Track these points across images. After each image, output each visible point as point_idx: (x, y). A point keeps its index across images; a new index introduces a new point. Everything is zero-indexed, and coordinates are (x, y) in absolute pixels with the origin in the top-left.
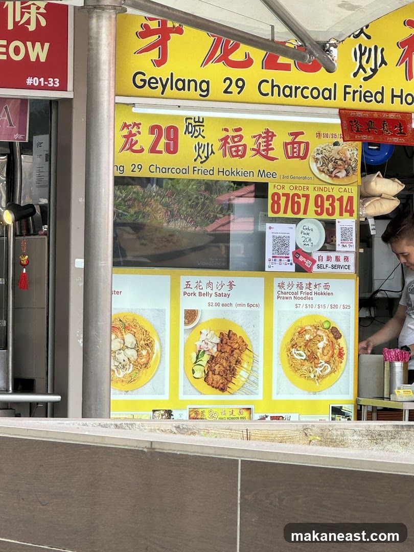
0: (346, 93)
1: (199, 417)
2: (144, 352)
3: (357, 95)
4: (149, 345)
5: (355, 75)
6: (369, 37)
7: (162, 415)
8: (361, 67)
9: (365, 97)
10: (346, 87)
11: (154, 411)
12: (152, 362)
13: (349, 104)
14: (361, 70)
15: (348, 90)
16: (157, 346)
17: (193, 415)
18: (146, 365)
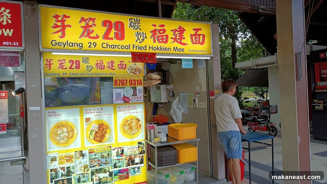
0: (133, 47)
1: (93, 151)
2: (71, 133)
3: (137, 48)
4: (73, 131)
5: (136, 41)
6: (140, 29)
7: (79, 153)
8: (138, 38)
9: (140, 48)
10: (133, 45)
11: (75, 152)
12: (74, 136)
13: (135, 50)
14: (138, 40)
15: (134, 46)
16: (76, 131)
17: (90, 151)
18: (72, 137)
